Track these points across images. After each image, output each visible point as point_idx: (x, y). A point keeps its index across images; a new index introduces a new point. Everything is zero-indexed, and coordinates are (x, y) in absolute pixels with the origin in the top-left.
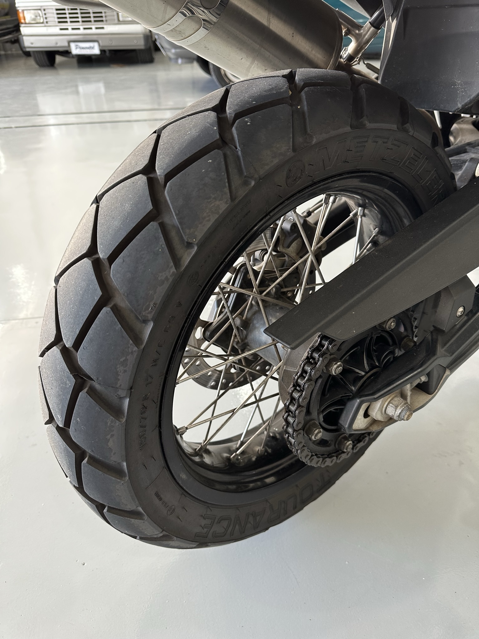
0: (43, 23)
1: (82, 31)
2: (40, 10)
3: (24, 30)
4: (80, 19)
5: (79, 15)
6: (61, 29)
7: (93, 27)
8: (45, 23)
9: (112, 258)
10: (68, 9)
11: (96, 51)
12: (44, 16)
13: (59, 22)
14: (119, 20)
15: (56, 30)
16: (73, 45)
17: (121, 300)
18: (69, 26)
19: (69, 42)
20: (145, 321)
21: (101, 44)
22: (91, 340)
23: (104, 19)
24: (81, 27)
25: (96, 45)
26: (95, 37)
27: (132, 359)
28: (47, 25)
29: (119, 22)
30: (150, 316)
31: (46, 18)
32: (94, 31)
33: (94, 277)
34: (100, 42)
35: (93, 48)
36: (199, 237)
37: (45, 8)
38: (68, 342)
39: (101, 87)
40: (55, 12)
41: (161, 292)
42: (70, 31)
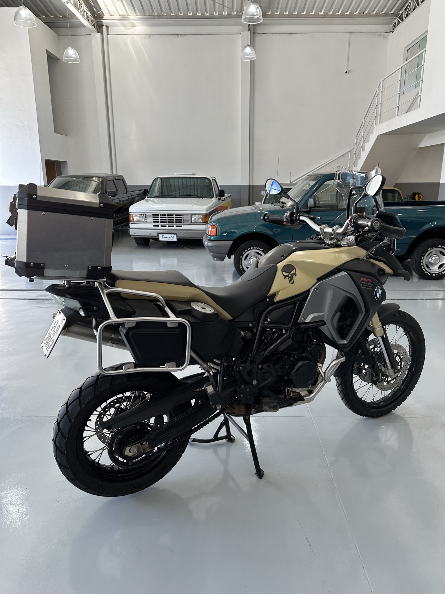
0: (144, 222)
1: (167, 228)
2: (143, 214)
3: (131, 225)
4: (167, 221)
5: (167, 219)
6: (154, 226)
7: (175, 226)
8: (145, 222)
9: (70, 405)
10: (160, 215)
11: (175, 239)
12: (145, 218)
13: (154, 222)
14: (191, 222)
15: (151, 226)
16: (160, 236)
17: (69, 414)
18: (160, 224)
19: (158, 234)
20: (73, 419)
21: (178, 236)
22: (62, 421)
23: (182, 221)
24: (167, 226)
25: (175, 236)
26: (175, 232)
27: (69, 426)
28: (146, 223)
29: (192, 223)
30: (74, 418)
31: (146, 219)
32: (175, 228)
33: (66, 409)
34: (178, 234)
35: (173, 238)
36: (86, 402)
37: (146, 214)
38: (59, 422)
39: (176, 261)
40: (152, 216)
41: (76, 413)
42: (160, 227)
